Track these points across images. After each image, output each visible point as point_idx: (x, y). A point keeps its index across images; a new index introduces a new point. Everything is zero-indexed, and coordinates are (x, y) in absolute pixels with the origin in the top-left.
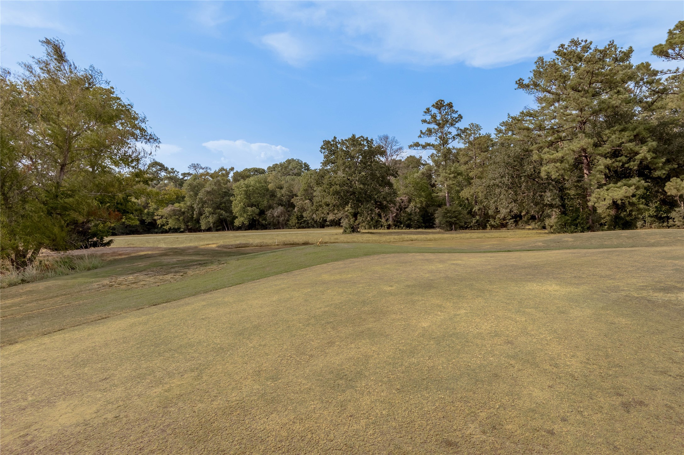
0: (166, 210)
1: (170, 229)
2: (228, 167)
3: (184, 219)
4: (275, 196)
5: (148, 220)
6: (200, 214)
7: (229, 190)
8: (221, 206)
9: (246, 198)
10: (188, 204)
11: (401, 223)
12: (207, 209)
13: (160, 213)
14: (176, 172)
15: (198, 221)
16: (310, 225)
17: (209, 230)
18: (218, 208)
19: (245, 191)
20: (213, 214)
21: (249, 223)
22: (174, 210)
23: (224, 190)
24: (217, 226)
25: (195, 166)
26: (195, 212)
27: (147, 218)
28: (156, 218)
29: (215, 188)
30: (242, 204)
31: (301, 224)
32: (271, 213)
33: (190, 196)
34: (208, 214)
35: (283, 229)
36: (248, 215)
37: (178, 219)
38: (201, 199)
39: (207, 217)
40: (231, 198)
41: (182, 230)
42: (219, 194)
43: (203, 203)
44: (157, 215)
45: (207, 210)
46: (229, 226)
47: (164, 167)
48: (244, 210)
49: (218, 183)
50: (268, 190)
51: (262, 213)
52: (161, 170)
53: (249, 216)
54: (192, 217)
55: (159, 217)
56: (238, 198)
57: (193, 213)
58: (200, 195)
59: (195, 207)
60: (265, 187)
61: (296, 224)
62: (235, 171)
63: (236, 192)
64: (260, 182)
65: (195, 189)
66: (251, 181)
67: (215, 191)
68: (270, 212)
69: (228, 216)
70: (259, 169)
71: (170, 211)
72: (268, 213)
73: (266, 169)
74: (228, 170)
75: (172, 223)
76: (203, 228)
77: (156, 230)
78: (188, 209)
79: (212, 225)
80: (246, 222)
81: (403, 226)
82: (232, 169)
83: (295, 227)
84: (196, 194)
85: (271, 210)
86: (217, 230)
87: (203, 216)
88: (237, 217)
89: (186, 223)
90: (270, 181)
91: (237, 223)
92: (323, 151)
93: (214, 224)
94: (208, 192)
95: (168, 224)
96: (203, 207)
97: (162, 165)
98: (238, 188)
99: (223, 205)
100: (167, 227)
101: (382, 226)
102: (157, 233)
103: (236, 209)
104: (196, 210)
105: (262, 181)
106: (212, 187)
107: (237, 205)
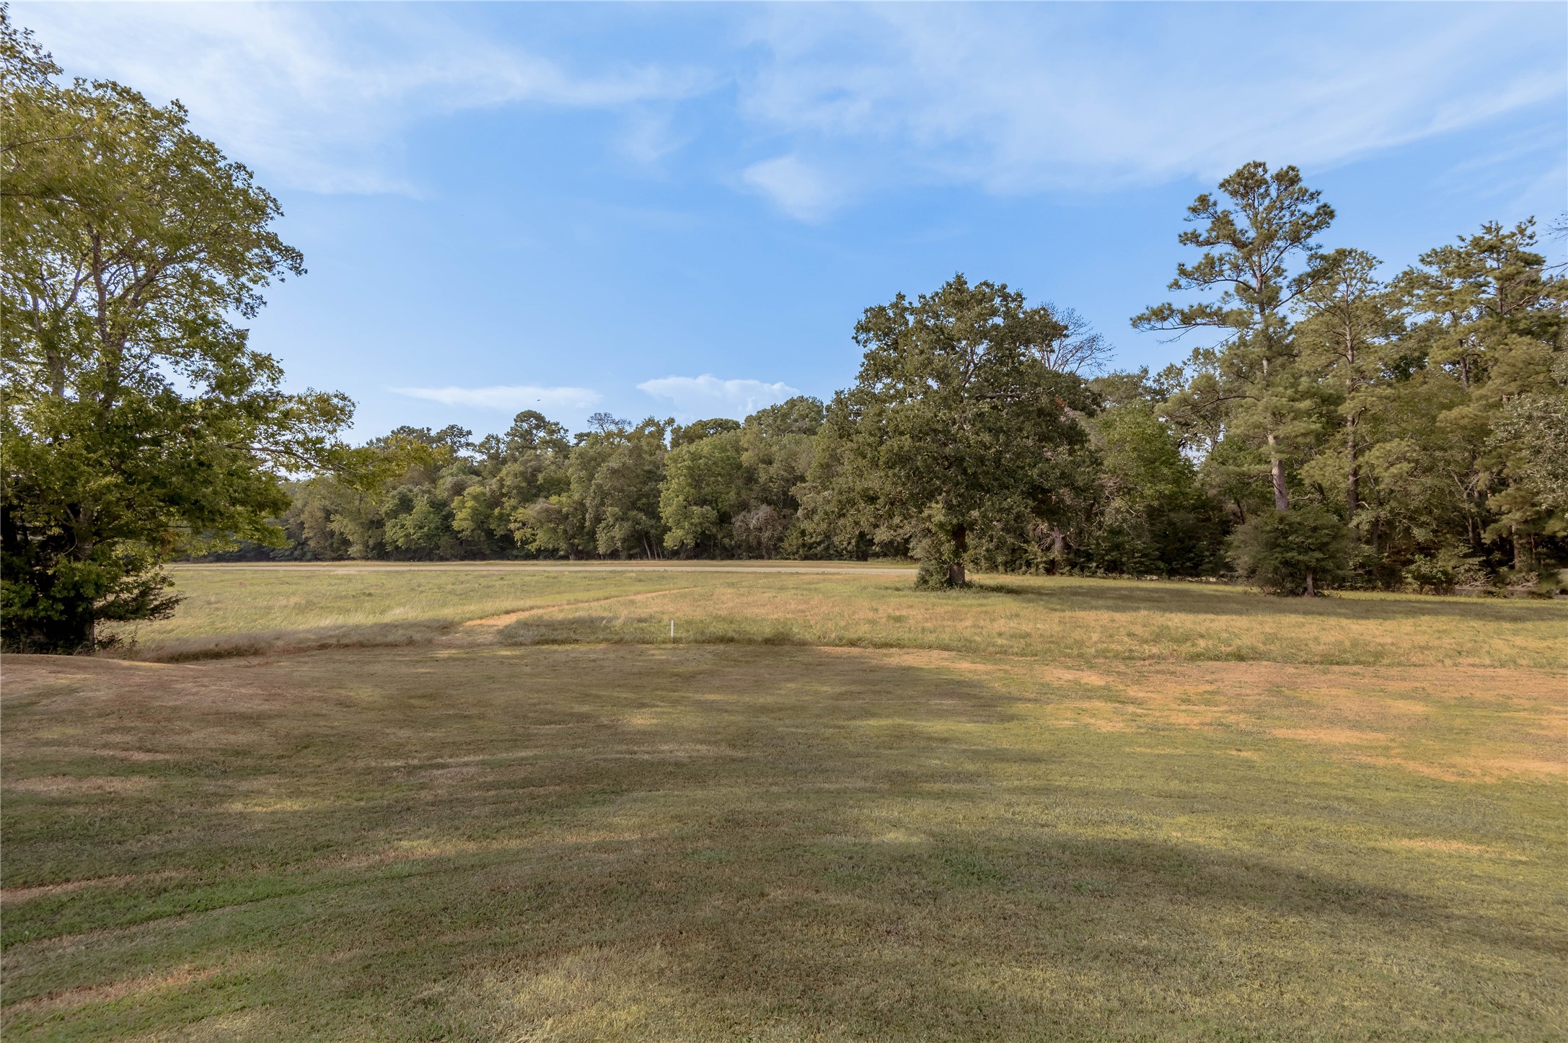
0: (531, 511)
1: (539, 550)
2: (661, 418)
3: (565, 531)
4: (756, 481)
5: (500, 532)
6: (598, 520)
7: (658, 468)
8: (639, 504)
9: (690, 485)
10: (576, 497)
11: (1090, 558)
12: (610, 509)
13: (520, 517)
14: (562, 431)
15: (592, 535)
16: (832, 552)
17: (614, 555)
18: (633, 506)
19: (689, 468)
20: (623, 519)
21: (696, 543)
22: (547, 510)
23: (646, 468)
24: (630, 549)
25: (600, 419)
26: (587, 516)
27: (499, 526)
28: (512, 526)
29: (630, 462)
30: (681, 498)
31: (810, 548)
32: (742, 521)
33: (580, 480)
34: (611, 520)
35: (770, 558)
36: (692, 524)
37: (555, 530)
38: (599, 486)
39: (609, 527)
40: (661, 486)
41: (562, 553)
42: (638, 476)
43: (603, 495)
44: (515, 521)
45: (611, 511)
46: (654, 547)
47: (544, 422)
48: (684, 513)
49: (636, 452)
50: (739, 466)
51: (724, 519)
52: (538, 427)
53: (696, 526)
54: (583, 527)
55: (518, 525)
56: (674, 485)
57: (584, 519)
58: (598, 478)
59: (588, 505)
60: (734, 458)
61: (798, 548)
62: (675, 426)
63: (671, 470)
64: (723, 450)
65: (590, 463)
66: (704, 446)
67: (628, 468)
68: (740, 517)
69: (652, 526)
70: (727, 421)
71: (539, 513)
72: (738, 521)
73: (742, 421)
74: (662, 423)
75: (542, 539)
76: (601, 550)
77: (515, 552)
78: (576, 509)
79: (619, 544)
80: (690, 541)
81: (1097, 567)
82: (671, 421)
83: (796, 556)
84: (591, 477)
85: (743, 513)
86: (630, 557)
87: (603, 524)
88: (670, 529)
89: (569, 537)
90: (746, 446)
91: (670, 541)
93: (624, 541)
94: (614, 472)
95: (535, 540)
96: (602, 504)
97: (539, 418)
98: (675, 461)
99: (644, 500)
100: (532, 547)
101: (1029, 565)
102: (516, 558)
103: (668, 511)
104: (590, 510)
105: (728, 447)
106: (623, 460)
107: (670, 502)
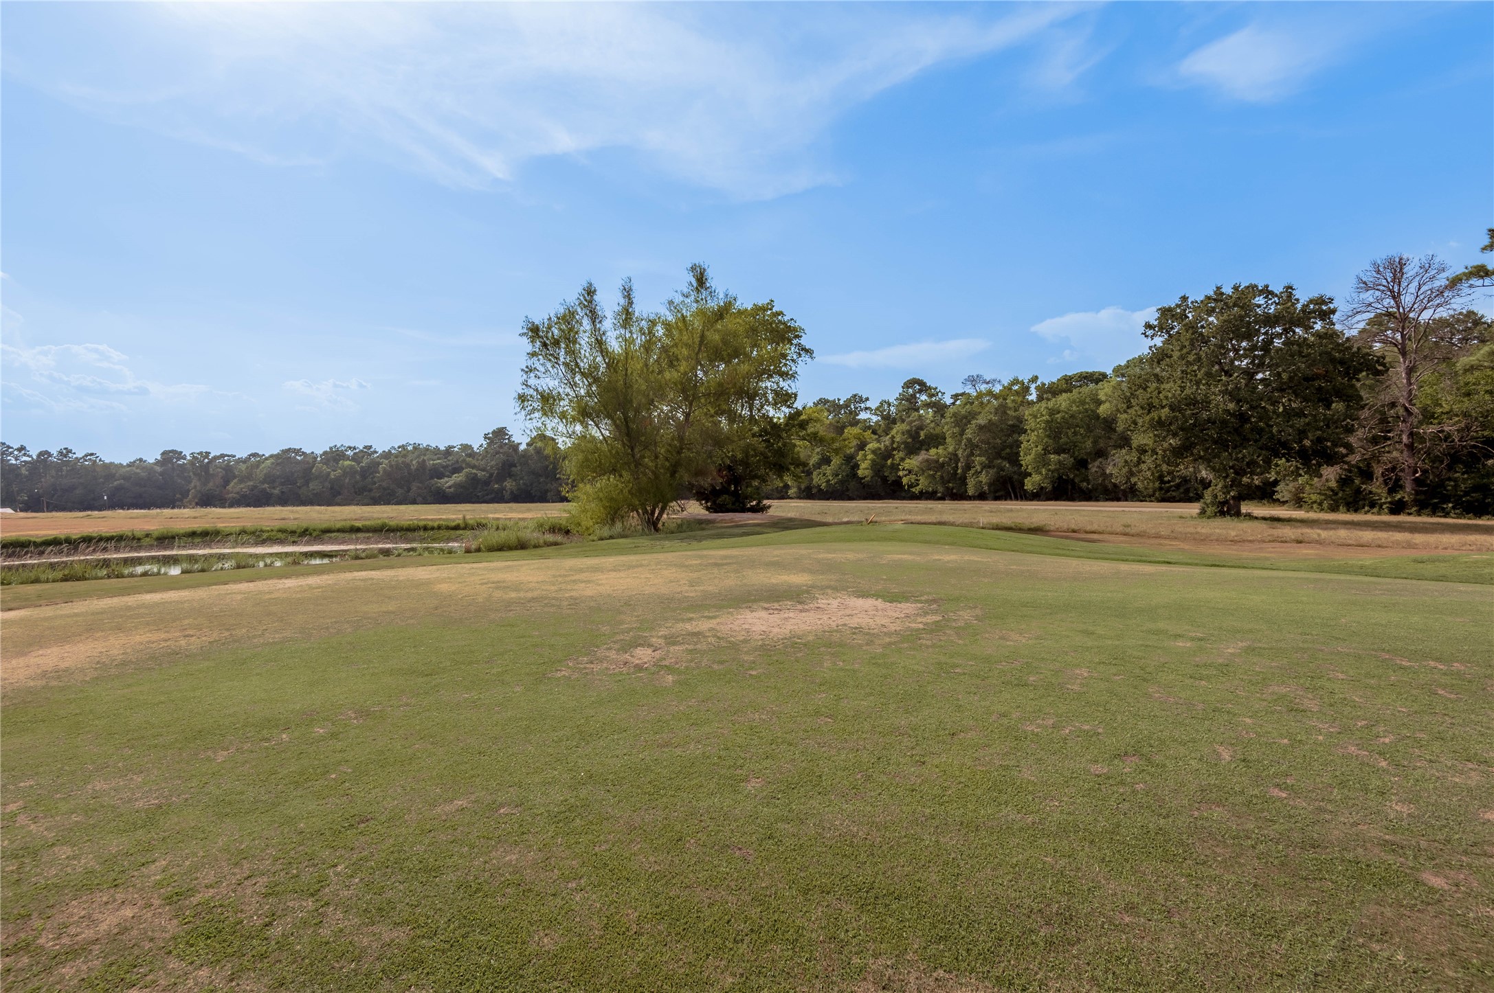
0: (913, 462)
1: (921, 492)
2: (1025, 377)
3: (942, 477)
4: (1114, 430)
5: (892, 478)
6: (968, 467)
7: (1021, 422)
8: (1004, 454)
9: (1049, 436)
10: (951, 449)
11: (1446, 499)
12: (978, 458)
13: (907, 466)
14: (940, 394)
15: (963, 480)
16: (1191, 495)
17: (982, 496)
18: (998, 455)
19: (1047, 422)
20: (989, 467)
21: (1053, 486)
22: (927, 461)
23: (1010, 422)
24: (996, 492)
25: (973, 380)
26: (960, 464)
27: (891, 473)
28: (901, 473)
29: (995, 418)
30: (1040, 448)
31: (1168, 490)
32: (1099, 467)
33: (953, 436)
34: (979, 468)
35: (1127, 500)
36: (1049, 470)
37: (933, 476)
38: (969, 440)
39: (977, 473)
40: (1023, 438)
41: (939, 495)
42: (1002, 430)
43: (971, 446)
44: (903, 469)
45: (978, 460)
46: (1018, 491)
47: (926, 386)
48: (1042, 460)
49: (1002, 410)
50: (1098, 417)
51: (1082, 464)
52: (920, 391)
53: (1053, 472)
54: (955, 473)
55: (905, 473)
56: (1033, 437)
57: (957, 467)
58: (969, 433)
59: (960, 456)
60: (1092, 411)
61: (1154, 492)
62: (1039, 383)
63: (1030, 424)
64: (1083, 403)
65: (962, 421)
66: (1063, 401)
67: (993, 424)
68: (1097, 463)
69: (1015, 472)
70: (1092, 374)
71: (921, 463)
72: (1094, 467)
73: (1109, 372)
74: (1026, 381)
75: (923, 484)
76: (970, 492)
77: (903, 494)
78: (950, 459)
79: (986, 488)
80: (1047, 485)
81: (1454, 508)
82: (1035, 379)
83: (1153, 499)
84: (962, 433)
85: (1100, 460)
86: (996, 498)
87: (972, 471)
88: (1030, 475)
89: (943, 481)
90: (1103, 398)
91: (1029, 484)
92: (1150, 332)
93: (990, 485)
94: (981, 428)
95: (918, 485)
96: (972, 454)
97: (922, 383)
98: (1035, 417)
99: (1008, 450)
100: (916, 490)
101: (1372, 505)
102: (904, 498)
103: (1027, 459)
104: (962, 460)
105: (1088, 400)
106: (989, 418)
107: (1030, 449)
